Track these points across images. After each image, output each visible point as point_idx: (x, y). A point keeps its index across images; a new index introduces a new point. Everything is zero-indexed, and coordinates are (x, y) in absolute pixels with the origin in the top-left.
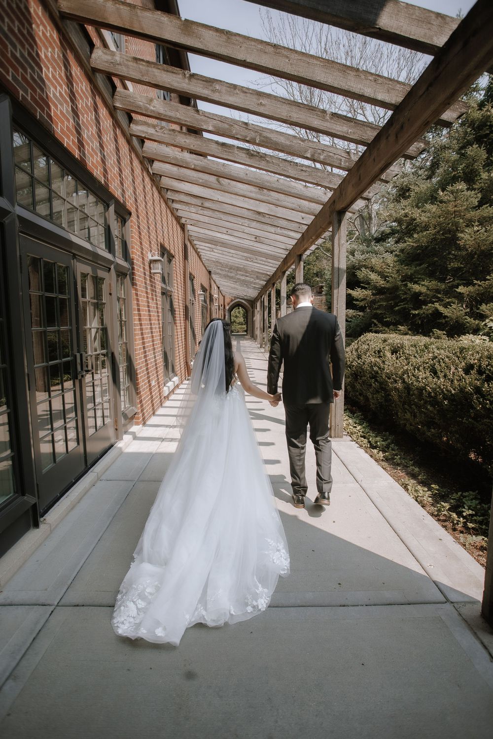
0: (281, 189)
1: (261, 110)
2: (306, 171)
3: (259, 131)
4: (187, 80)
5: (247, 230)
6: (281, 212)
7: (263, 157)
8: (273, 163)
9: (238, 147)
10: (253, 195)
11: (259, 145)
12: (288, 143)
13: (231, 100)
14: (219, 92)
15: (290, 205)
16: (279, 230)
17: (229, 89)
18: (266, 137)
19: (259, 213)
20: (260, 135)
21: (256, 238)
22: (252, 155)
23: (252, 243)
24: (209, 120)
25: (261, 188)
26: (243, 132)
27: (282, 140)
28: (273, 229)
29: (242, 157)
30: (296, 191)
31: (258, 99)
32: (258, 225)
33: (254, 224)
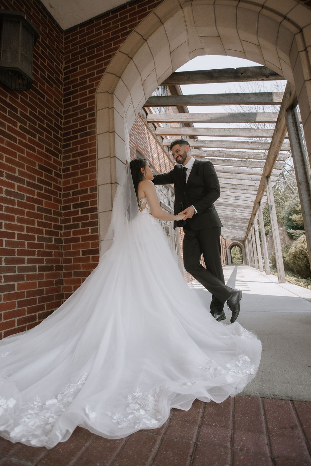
0: (240, 172)
1: (223, 146)
2: (248, 163)
3: (224, 152)
4: (195, 142)
5: (230, 194)
6: (244, 182)
7: (229, 161)
8: (234, 162)
9: (218, 159)
10: (228, 177)
11: (225, 157)
12: (237, 154)
13: (212, 145)
14: (207, 144)
15: (247, 178)
16: (246, 191)
17: (211, 142)
18: (228, 154)
19: (234, 185)
20: (226, 154)
21: (235, 198)
22: (224, 161)
23: (234, 201)
24: (205, 152)
25: (231, 173)
26: (219, 154)
27: (235, 154)
28: (242, 192)
29: (220, 162)
30: (247, 172)
31: (222, 143)
32: (235, 191)
33: (232, 190)
